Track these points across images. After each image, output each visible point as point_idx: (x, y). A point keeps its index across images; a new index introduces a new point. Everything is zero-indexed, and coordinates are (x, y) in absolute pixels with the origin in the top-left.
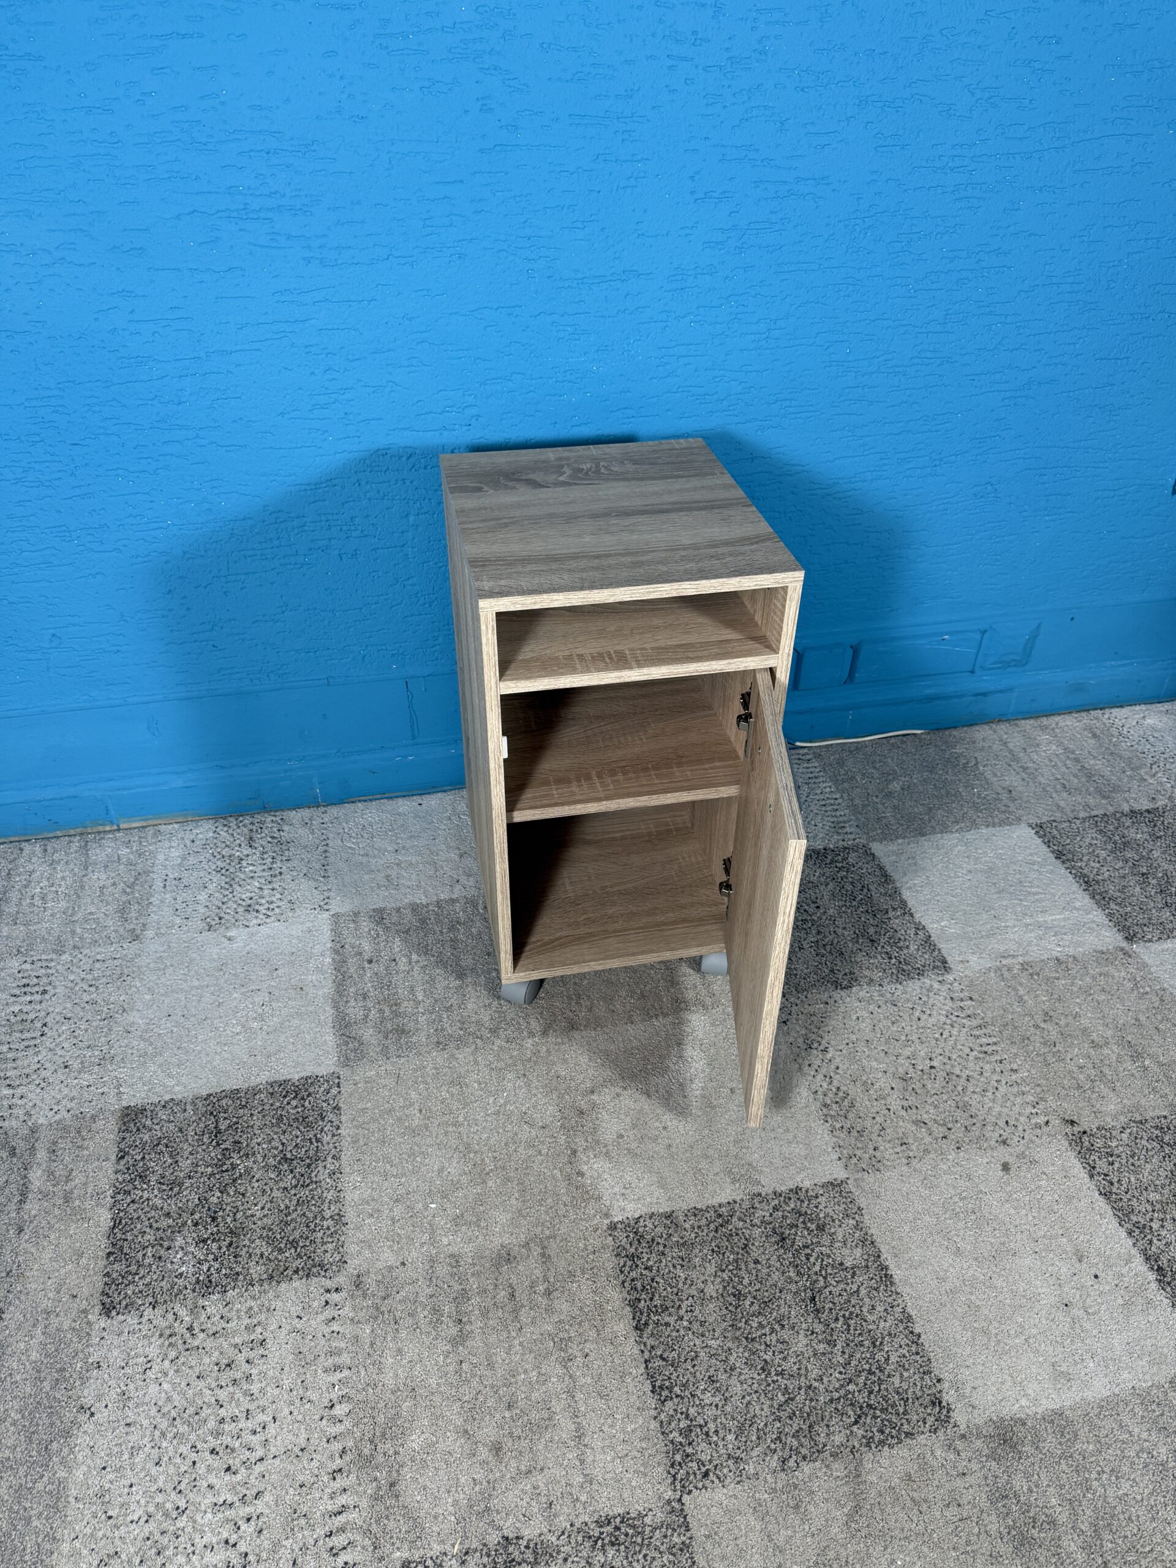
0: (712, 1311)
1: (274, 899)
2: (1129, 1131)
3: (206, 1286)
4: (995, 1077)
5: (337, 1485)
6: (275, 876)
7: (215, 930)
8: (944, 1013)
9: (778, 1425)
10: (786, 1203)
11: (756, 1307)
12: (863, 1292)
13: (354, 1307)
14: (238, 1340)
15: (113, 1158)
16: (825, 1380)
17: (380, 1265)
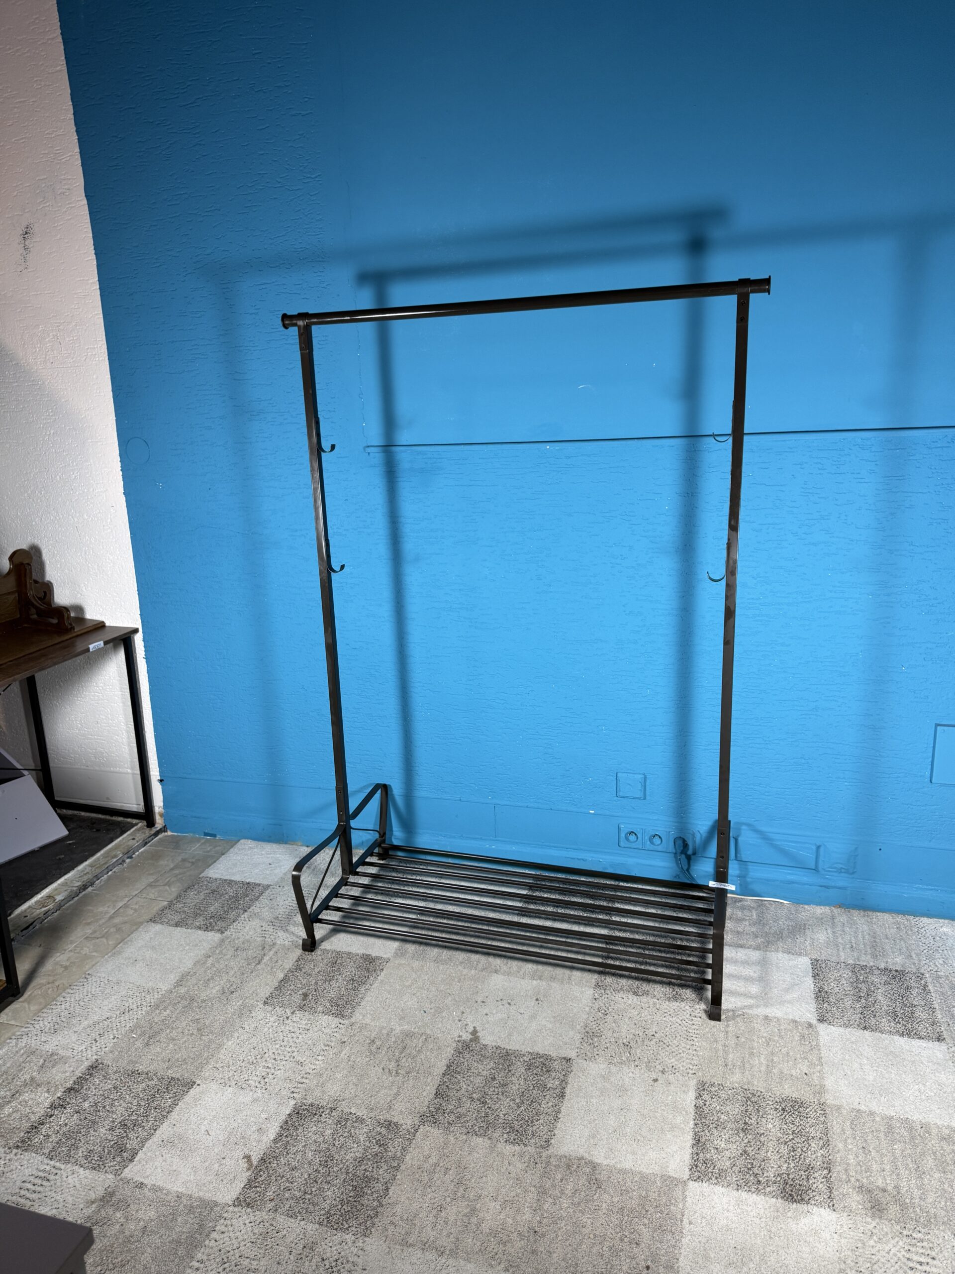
0: (478, 1081)
2: (735, 1090)
3: (301, 1008)
4: (685, 1050)
5: (305, 1076)
8: (681, 1019)
9: (475, 1122)
10: (539, 1058)
11: (497, 1085)
12: (548, 1097)
13: (346, 1031)
14: (301, 1026)
15: (294, 960)
16: (506, 1116)
17: (364, 1022)
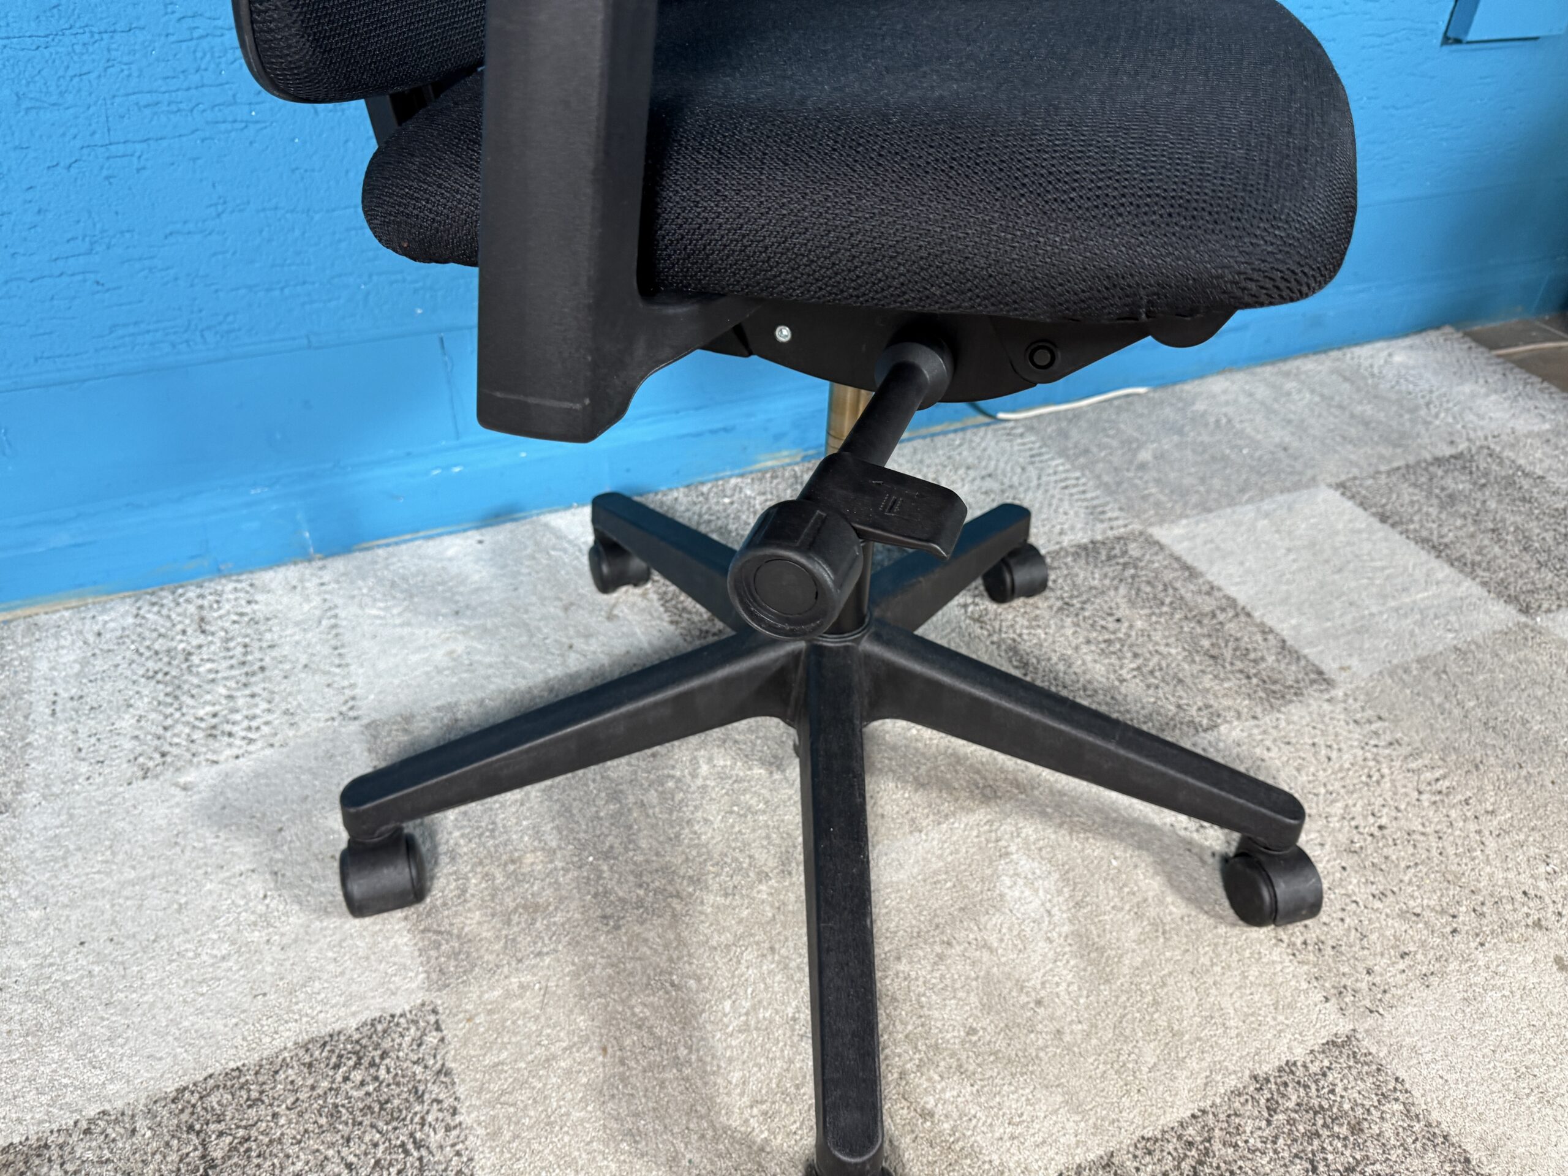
1: (258, 711)
4: (1472, 827)
6: (254, 674)
7: (157, 777)
8: (1356, 743)
